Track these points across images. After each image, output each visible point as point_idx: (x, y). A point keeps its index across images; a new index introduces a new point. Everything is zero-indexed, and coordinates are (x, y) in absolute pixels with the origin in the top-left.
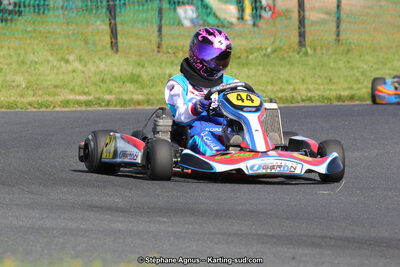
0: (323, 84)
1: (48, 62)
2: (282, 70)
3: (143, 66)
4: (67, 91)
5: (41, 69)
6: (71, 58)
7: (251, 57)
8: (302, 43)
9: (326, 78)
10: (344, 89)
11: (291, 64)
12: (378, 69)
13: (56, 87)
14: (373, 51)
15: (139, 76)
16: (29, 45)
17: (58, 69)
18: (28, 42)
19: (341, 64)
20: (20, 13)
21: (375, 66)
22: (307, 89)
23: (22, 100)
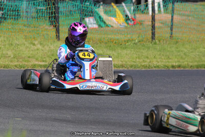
0: (165, 59)
1: (24, 44)
2: (144, 51)
4: (34, 59)
5: (21, 48)
6: (36, 42)
7: (127, 44)
8: (153, 37)
9: (166, 56)
10: (176, 62)
11: (149, 48)
12: (192, 52)
13: (29, 57)
14: (190, 43)
16: (14, 36)
17: (29, 48)
19: (173, 49)
20: (5, 19)
21: (191, 51)
22: (157, 61)
23: (12, 64)
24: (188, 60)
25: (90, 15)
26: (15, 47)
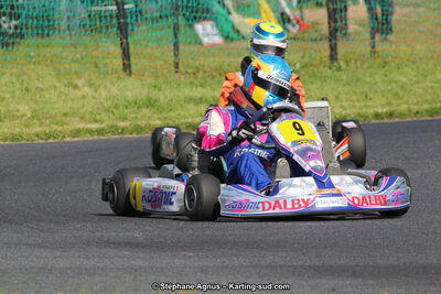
0: (358, 101)
1: (55, 87)
2: (313, 87)
3: (160, 89)
4: (77, 119)
5: (47, 96)
6: (80, 82)
8: (333, 57)
9: (362, 93)
10: (382, 106)
11: (324, 80)
12: (418, 82)
13: (65, 115)
14: (413, 63)
15: (155, 101)
16: (33, 70)
17: (66, 95)
18: (33, 67)
19: (378, 78)
20: (22, 36)
21: (415, 79)
22: (341, 107)
23: (28, 131)
24: (410, 101)
25: (205, 18)
26: (35, 94)
